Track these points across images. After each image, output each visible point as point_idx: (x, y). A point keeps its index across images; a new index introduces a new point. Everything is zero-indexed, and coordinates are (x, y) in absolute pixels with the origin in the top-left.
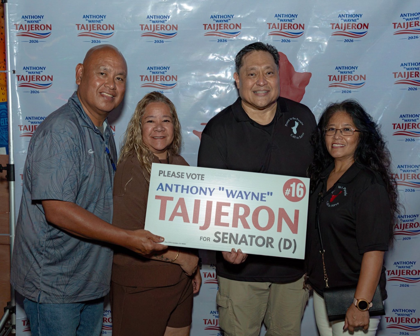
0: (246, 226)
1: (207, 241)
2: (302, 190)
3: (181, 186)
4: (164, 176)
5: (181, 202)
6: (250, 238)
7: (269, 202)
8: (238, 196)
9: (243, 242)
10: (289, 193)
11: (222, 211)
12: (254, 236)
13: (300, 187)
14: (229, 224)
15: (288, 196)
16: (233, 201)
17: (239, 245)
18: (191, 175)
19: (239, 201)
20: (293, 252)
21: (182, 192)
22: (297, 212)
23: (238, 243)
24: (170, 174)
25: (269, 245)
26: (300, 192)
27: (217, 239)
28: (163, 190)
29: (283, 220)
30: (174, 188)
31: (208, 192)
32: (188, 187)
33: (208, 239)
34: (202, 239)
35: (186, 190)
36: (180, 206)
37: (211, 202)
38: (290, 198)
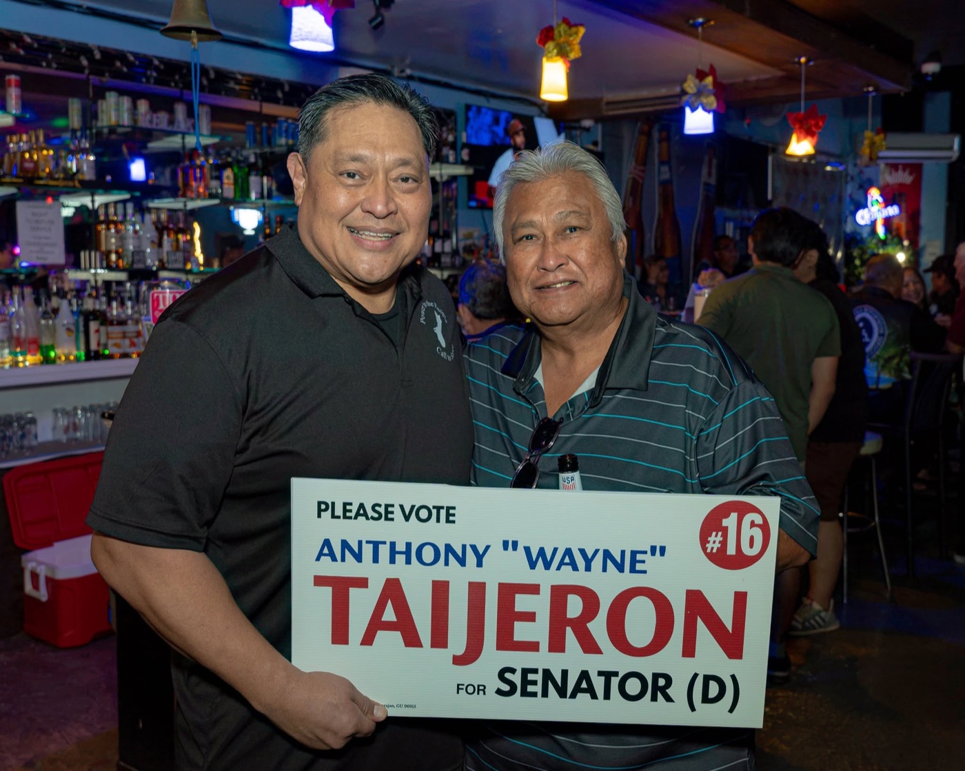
0: (589, 646)
1: (478, 693)
2: (758, 534)
3: (388, 545)
4: (333, 516)
5: (393, 590)
6: (603, 678)
7: (656, 575)
8: (562, 563)
9: (584, 691)
10: (717, 545)
11: (517, 609)
12: (616, 674)
13: (753, 524)
14: (538, 643)
15: (714, 554)
16: (547, 579)
17: (573, 700)
18: (416, 510)
19: (566, 577)
20: (731, 711)
21: (392, 561)
22: (740, 599)
23: (568, 695)
24: (350, 511)
25: (659, 694)
26: (752, 539)
27: (506, 688)
28: (334, 559)
29: (700, 626)
30: (368, 551)
31: (471, 558)
32: (409, 545)
33: (481, 690)
34: (463, 689)
35: (405, 556)
36: (389, 603)
37: (483, 585)
38: (721, 559)
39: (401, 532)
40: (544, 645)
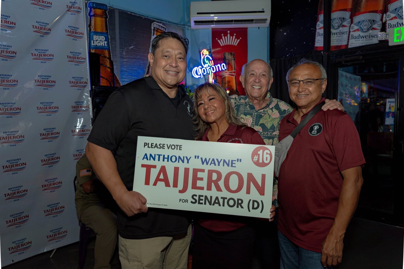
0: (219, 189)
2: (269, 156)
3: (163, 155)
4: (148, 147)
5: (163, 169)
6: (222, 200)
7: (239, 168)
8: (211, 163)
9: (217, 203)
10: (256, 159)
11: (198, 176)
12: (226, 198)
13: (267, 153)
14: (203, 187)
15: (256, 162)
16: (207, 167)
17: (213, 206)
18: (171, 146)
19: (212, 167)
20: (261, 212)
21: (164, 161)
22: (264, 176)
23: (212, 204)
24: (153, 146)
25: (239, 206)
26: (267, 158)
27: (194, 201)
28: (147, 159)
29: (252, 184)
30: (157, 157)
31: (186, 160)
32: (168, 156)
33: (187, 201)
34: (181, 201)
35: (167, 159)
36: (162, 173)
37: (188, 169)
38: (257, 164)
39: (166, 152)
40: (205, 188)
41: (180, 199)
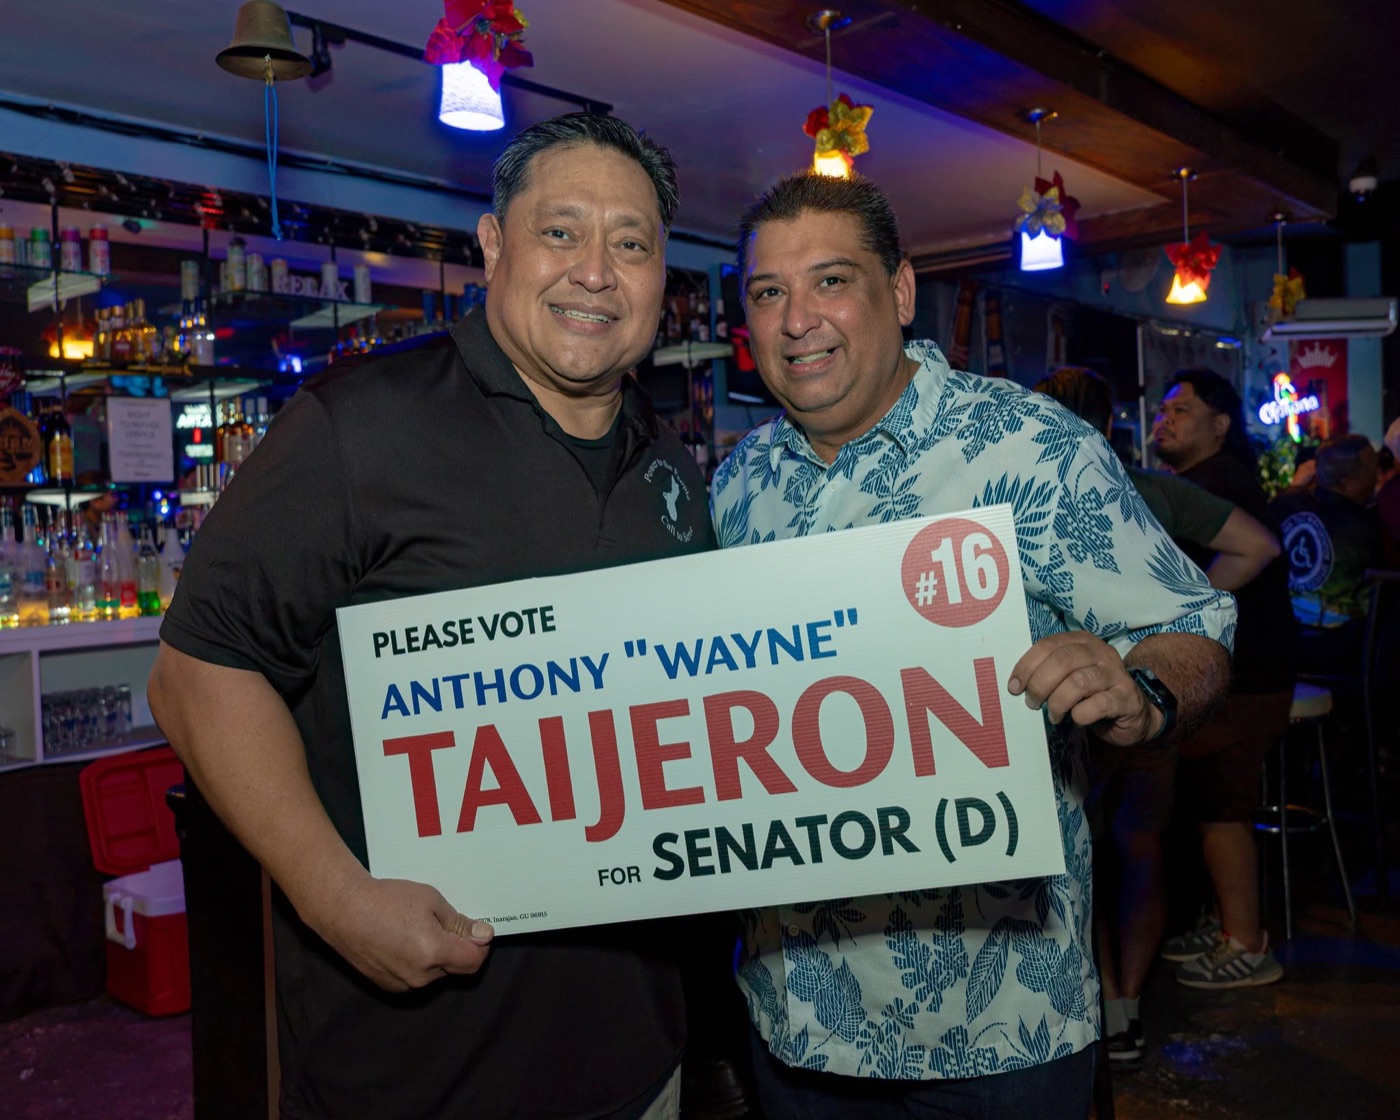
0: (777, 783)
1: (630, 881)
2: (989, 563)
3: (471, 681)
4: (396, 651)
5: (488, 743)
6: (804, 830)
7: (851, 651)
8: (712, 662)
9: (781, 853)
10: (932, 593)
11: (662, 742)
12: (823, 819)
13: (978, 551)
14: (700, 790)
15: (931, 607)
16: (695, 688)
17: (766, 870)
18: (500, 621)
19: (722, 681)
20: (1011, 851)
21: (481, 701)
22: (984, 669)
23: (760, 864)
24: (416, 639)
25: (895, 843)
26: (981, 573)
27: (668, 866)
28: (405, 712)
29: (934, 723)
30: (447, 690)
31: (585, 676)
32: (499, 673)
33: (634, 875)
34: (607, 877)
35: (496, 690)
36: (487, 765)
37: (608, 714)
38: (941, 613)
39: (487, 656)
40: (711, 791)
41: (600, 872)
